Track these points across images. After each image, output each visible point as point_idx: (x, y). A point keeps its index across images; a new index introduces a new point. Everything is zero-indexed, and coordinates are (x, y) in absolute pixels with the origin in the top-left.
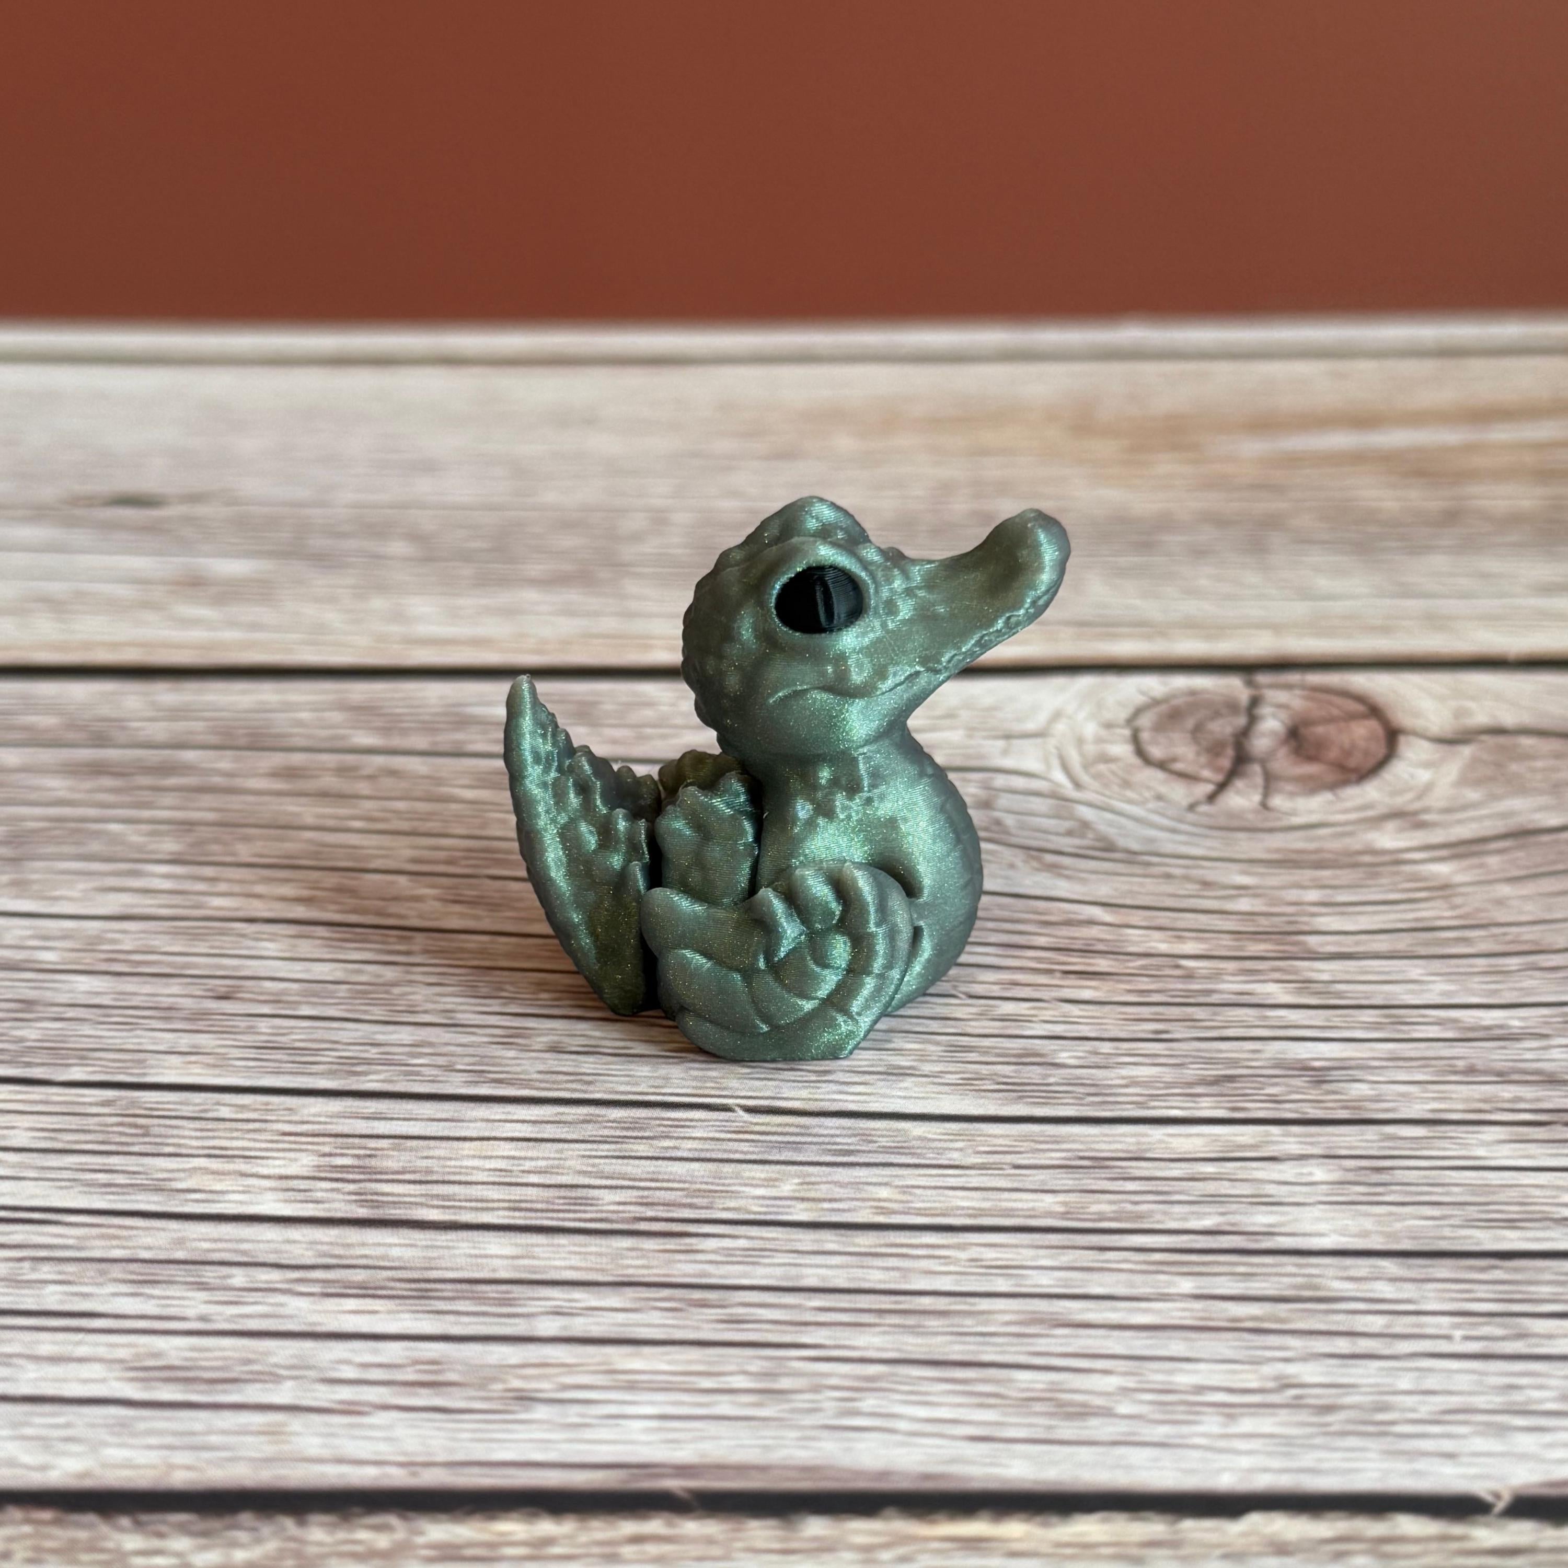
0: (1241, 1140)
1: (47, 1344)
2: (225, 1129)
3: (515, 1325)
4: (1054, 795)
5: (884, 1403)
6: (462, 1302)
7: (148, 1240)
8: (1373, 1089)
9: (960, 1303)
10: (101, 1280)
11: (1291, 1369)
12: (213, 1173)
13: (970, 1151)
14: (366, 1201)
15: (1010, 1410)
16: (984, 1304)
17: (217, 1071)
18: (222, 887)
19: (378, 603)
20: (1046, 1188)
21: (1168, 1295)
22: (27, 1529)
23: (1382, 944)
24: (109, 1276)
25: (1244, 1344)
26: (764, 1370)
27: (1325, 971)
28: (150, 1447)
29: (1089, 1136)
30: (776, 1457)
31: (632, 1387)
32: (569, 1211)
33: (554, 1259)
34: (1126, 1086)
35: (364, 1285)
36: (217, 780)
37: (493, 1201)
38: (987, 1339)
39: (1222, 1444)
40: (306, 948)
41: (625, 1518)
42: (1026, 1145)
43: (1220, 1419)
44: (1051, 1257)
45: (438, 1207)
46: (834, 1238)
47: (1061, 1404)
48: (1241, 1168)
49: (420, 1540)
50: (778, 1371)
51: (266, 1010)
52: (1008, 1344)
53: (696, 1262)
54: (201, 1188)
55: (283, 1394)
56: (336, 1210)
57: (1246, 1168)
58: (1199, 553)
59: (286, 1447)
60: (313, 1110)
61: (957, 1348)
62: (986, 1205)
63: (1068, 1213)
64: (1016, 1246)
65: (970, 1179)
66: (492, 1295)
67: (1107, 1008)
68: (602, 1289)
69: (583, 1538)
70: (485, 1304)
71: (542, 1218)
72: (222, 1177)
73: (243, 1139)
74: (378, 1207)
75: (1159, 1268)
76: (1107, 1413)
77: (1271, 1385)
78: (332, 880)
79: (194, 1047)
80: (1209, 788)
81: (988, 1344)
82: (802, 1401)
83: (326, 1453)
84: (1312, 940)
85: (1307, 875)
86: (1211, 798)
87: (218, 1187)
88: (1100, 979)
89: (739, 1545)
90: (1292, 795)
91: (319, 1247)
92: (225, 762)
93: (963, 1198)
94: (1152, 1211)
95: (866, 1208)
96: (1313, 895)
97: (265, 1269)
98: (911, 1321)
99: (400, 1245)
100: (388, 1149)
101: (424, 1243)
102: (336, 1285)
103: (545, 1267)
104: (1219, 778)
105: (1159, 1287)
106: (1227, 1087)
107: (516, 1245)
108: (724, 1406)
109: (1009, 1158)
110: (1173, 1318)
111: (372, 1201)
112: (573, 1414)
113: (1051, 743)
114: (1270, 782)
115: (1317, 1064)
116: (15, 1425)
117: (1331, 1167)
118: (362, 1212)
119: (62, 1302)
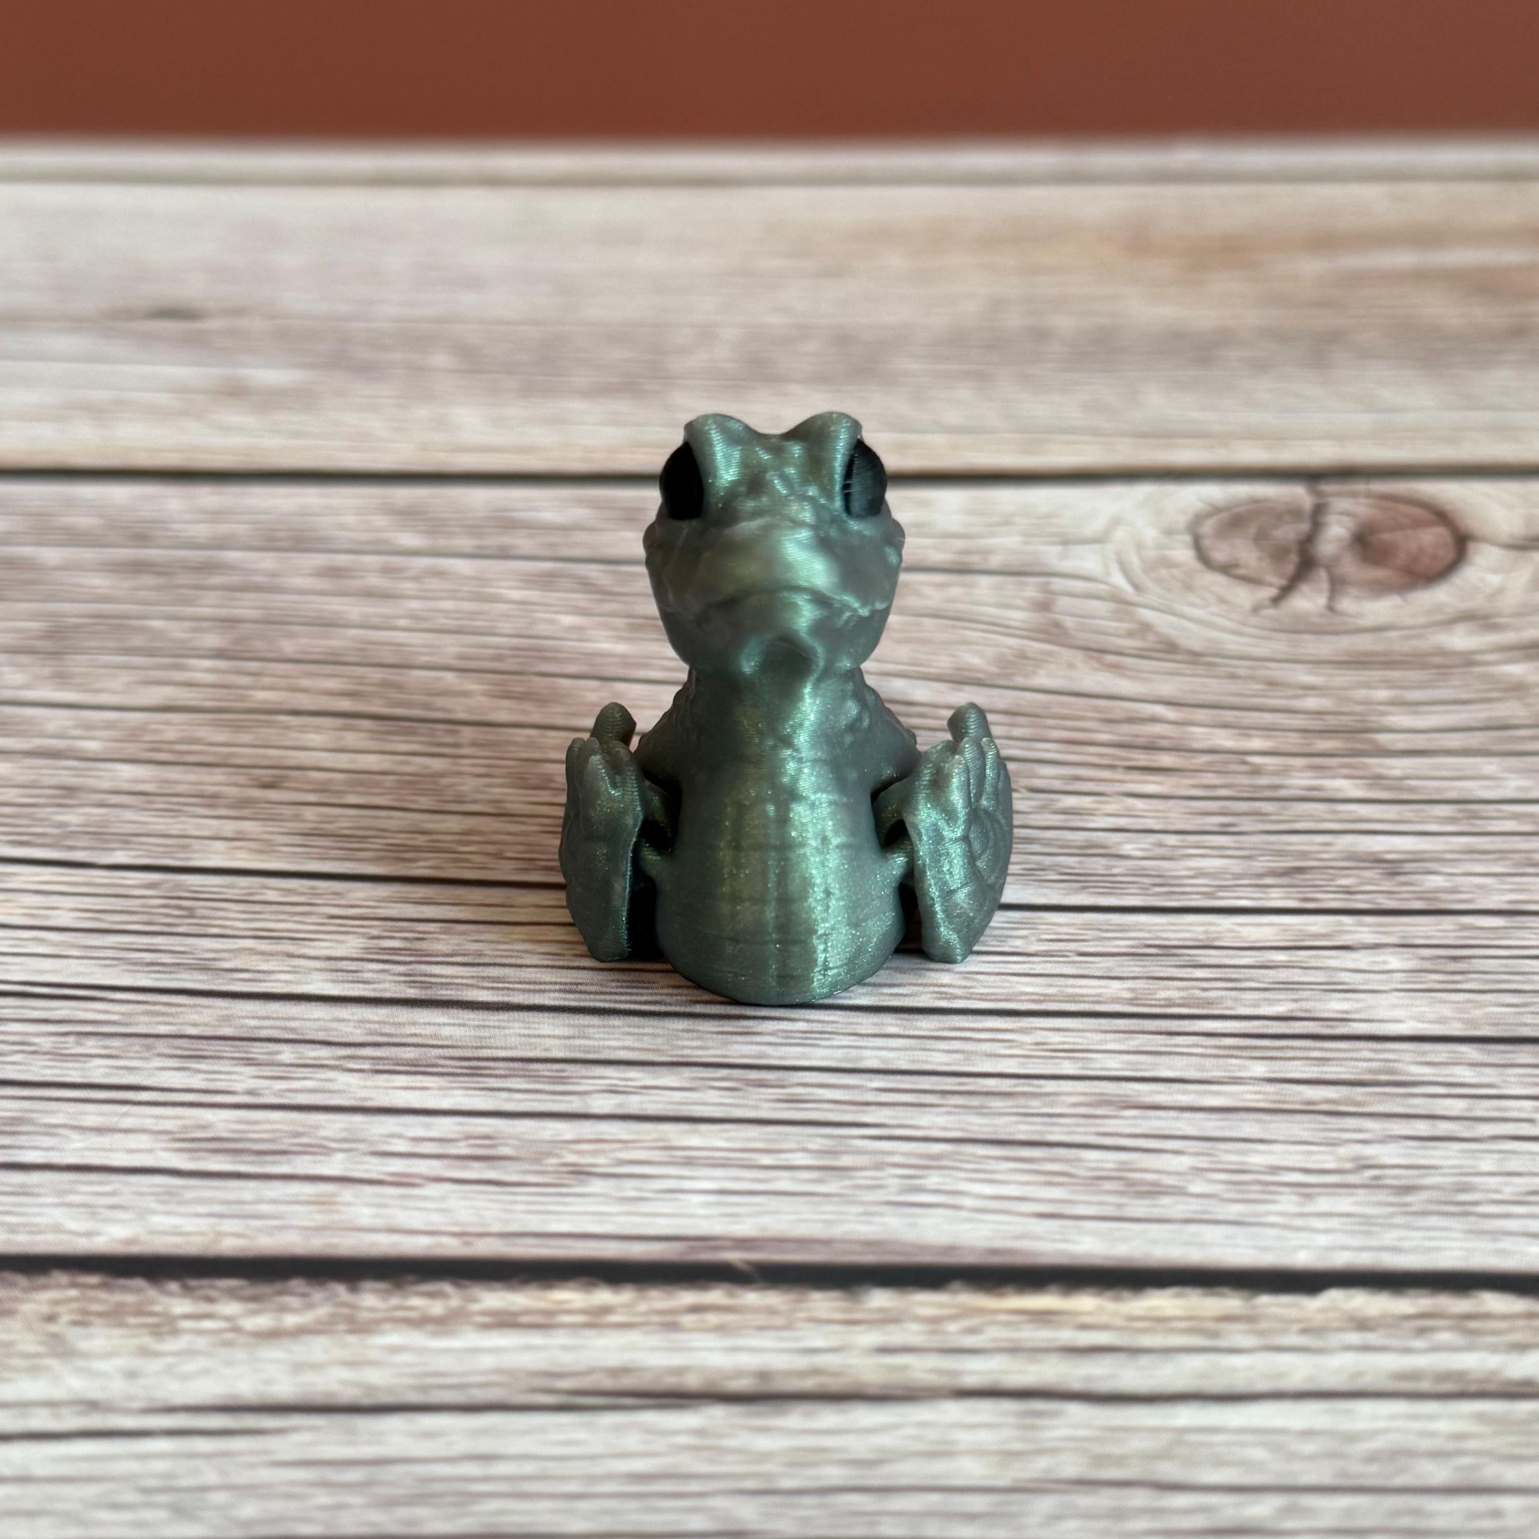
0: (1313, 929)
1: (93, 1115)
2: (271, 912)
3: (570, 1102)
4: (1116, 598)
5: (948, 1180)
6: (513, 1080)
7: (194, 1017)
8: (1448, 881)
9: (1024, 1085)
10: (146, 1054)
11: (1369, 1151)
12: (262, 953)
13: (1033, 939)
14: (414, 982)
15: (1078, 1188)
16: (1050, 1086)
17: (262, 857)
18: (267, 680)
19: (422, 412)
20: (1112, 974)
21: (1241, 1078)
22: (73, 1293)
23: (1455, 741)
24: (155, 1052)
25: (1321, 1126)
26: (822, 1148)
27: (1396, 767)
28: (198, 1215)
29: (1155, 925)
30: (837, 1231)
31: (689, 1162)
32: (621, 994)
33: (610, 1039)
34: (1193, 877)
35: (416, 1062)
36: (260, 579)
37: (545, 983)
38: (1055, 1120)
39: (1298, 1222)
40: (351, 739)
41: (686, 1289)
42: (1091, 934)
43: (1294, 1198)
44: (1119, 1041)
45: (488, 988)
46: (894, 1022)
47: (1131, 1183)
48: (1311, 957)
49: (475, 1307)
50: (839, 1148)
51: (311, 798)
52: (1077, 1125)
53: (752, 1043)
54: (248, 967)
55: (334, 1166)
56: (385, 990)
57: (1318, 957)
58: (1260, 366)
59: (336, 1217)
60: (361, 895)
61: (1023, 1127)
62: (1052, 991)
63: (1136, 999)
64: (1083, 1031)
65: (1034, 966)
66: (546, 1073)
67: (1171, 803)
68: (657, 1069)
69: (642, 1307)
70: (539, 1082)
71: (595, 1000)
72: (270, 958)
73: (290, 921)
74: (426, 988)
75: (1231, 1053)
76: (1180, 1192)
77: (1348, 1166)
78: (377, 675)
79: (239, 832)
80: (1273, 592)
81: (1054, 1124)
82: (863, 1177)
83: (379, 1223)
84: (1383, 738)
85: (1376, 674)
86: (1276, 601)
87: (264, 967)
88: (1164, 775)
89: (802, 1315)
90: (1357, 598)
91: (368, 1026)
92: (267, 561)
93: (1027, 984)
94: (1222, 998)
95: (926, 993)
96: (1382, 694)
97: (313, 1046)
98: (975, 1101)
99: (449, 1025)
100: (440, 933)
101: (477, 1023)
102: (386, 1062)
103: (599, 1047)
104: (1283, 582)
105: (1234, 1071)
106: (1298, 879)
107: (569, 1026)
108: (784, 1182)
109: (1073, 946)
110: (1245, 1100)
111: (421, 982)
112: (629, 1188)
113: (1110, 548)
114: (1337, 585)
115: (1390, 856)
116: (61, 1193)
117: (1406, 956)
118: (411, 993)
119: (106, 1075)
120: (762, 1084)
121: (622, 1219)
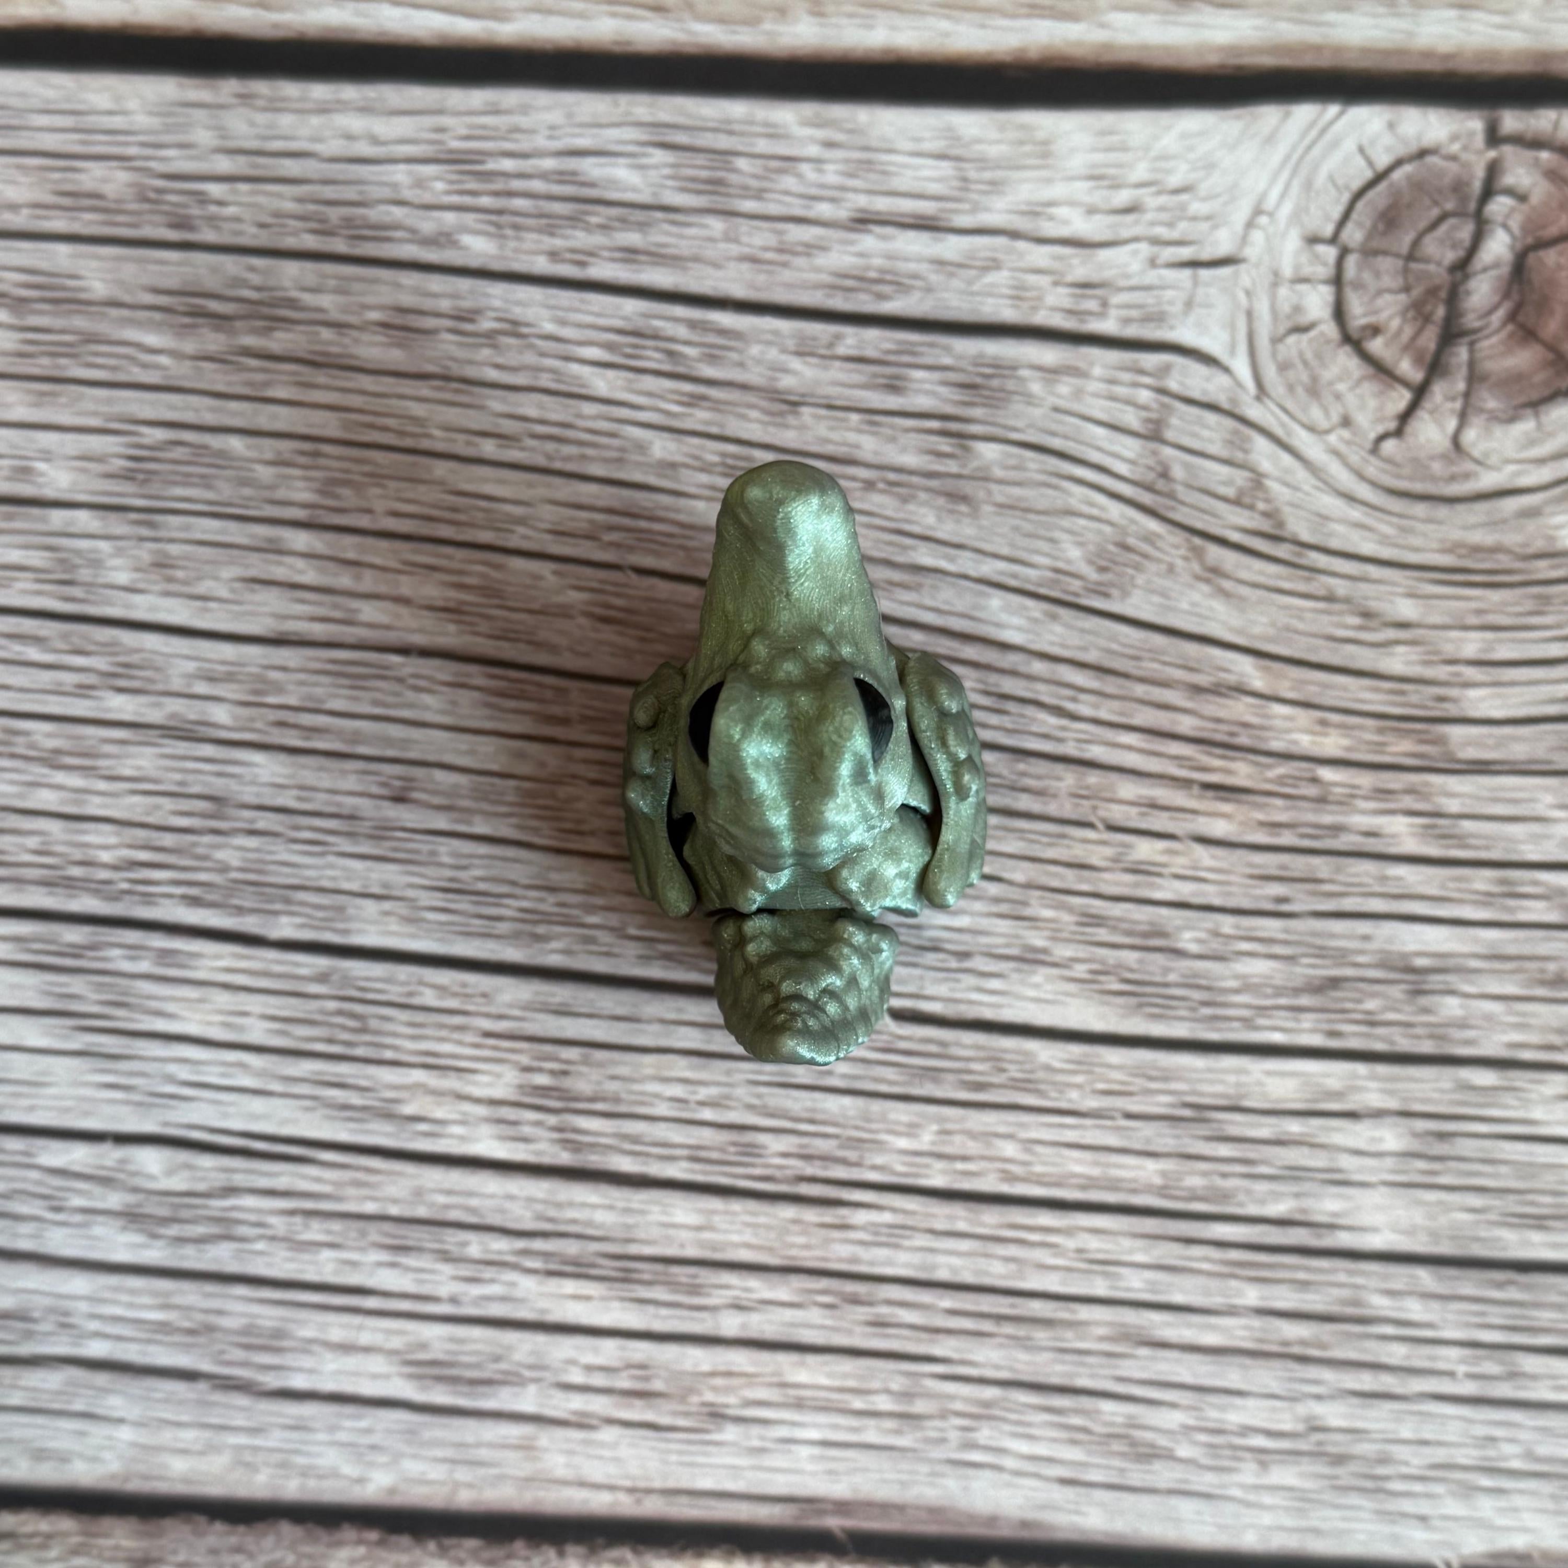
1: (336, 1327)
2: (433, 1025)
3: (704, 1320)
6: (659, 1288)
7: (392, 1190)
8: (1462, 1007)
9: (1063, 1309)
10: (362, 1244)
12: (432, 1091)
13: (1088, 1089)
14: (568, 1141)
15: (1094, 1447)
16: (1084, 1312)
20: (1149, 1148)
21: (1236, 1307)
24: (369, 1239)
25: (1289, 1375)
27: (1457, 794)
28: (437, 1460)
29: (1195, 1070)
31: (799, 1405)
32: (738, 1164)
33: (732, 1232)
34: (1237, 991)
35: (578, 1261)
37: (675, 1145)
42: (1138, 1083)
44: (1145, 1250)
45: (629, 1153)
46: (963, 1214)
47: (1133, 1443)
48: (1320, 1128)
50: (914, 1390)
52: (1100, 1366)
53: (847, 1241)
54: (425, 1114)
55: (529, 1401)
56: (543, 1153)
57: (1326, 1128)
59: (539, 1465)
60: (506, 997)
61: (1059, 1368)
62: (1096, 1172)
63: (1165, 1187)
64: (1117, 1233)
65: (1085, 1133)
66: (683, 1279)
67: (1237, 855)
68: (771, 1275)
70: (678, 1292)
71: (718, 1174)
72: (441, 1099)
73: (451, 1041)
74: (578, 1151)
75: (1234, 1271)
76: (1169, 1456)
79: (385, 885)
81: (1082, 1364)
82: (932, 1429)
83: (571, 1474)
84: (1456, 735)
87: (439, 1114)
88: (1238, 802)
91: (535, 1206)
93: (1077, 1161)
94: (1237, 1189)
95: (992, 1171)
96: (1472, 644)
97: (494, 1235)
98: (1023, 1330)
99: (602, 1206)
101: (622, 1204)
102: (555, 1259)
103: (724, 1242)
105: (1232, 1297)
107: (698, 1211)
108: (872, 1433)
109: (1121, 1102)
110: (1235, 1338)
111: (573, 1141)
112: (755, 1436)
115: (1420, 962)
116: (331, 1428)
117: (1401, 1131)
118: (565, 1158)
119: (336, 1272)
120: (855, 1300)
121: (749, 1474)
